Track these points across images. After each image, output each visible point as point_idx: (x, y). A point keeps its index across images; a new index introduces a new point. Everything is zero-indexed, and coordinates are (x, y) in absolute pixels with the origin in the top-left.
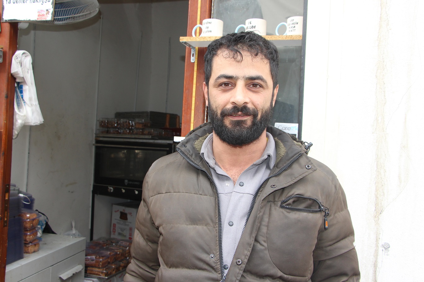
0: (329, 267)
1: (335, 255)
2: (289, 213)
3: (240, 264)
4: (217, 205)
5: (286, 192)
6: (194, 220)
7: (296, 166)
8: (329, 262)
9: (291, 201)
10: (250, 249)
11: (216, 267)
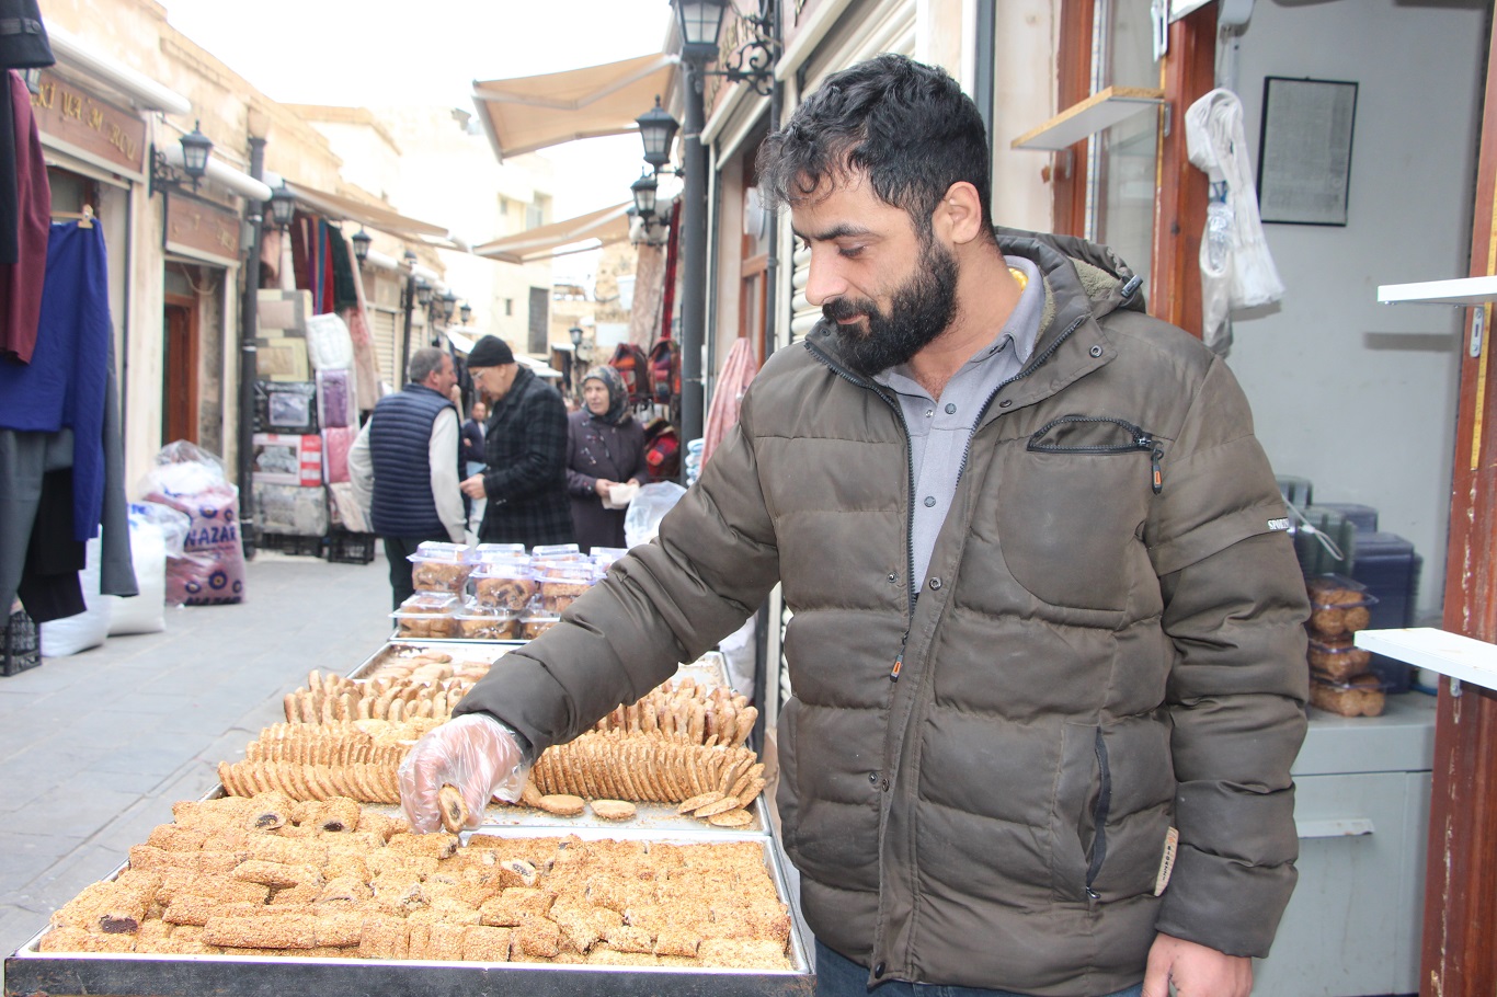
0: (1195, 584)
1: (1203, 553)
2: (1047, 460)
3: (938, 589)
4: (906, 461)
5: (1044, 410)
6: (852, 499)
7: (1066, 352)
8: (1193, 573)
9: (1052, 433)
10: (959, 552)
11: (897, 601)
